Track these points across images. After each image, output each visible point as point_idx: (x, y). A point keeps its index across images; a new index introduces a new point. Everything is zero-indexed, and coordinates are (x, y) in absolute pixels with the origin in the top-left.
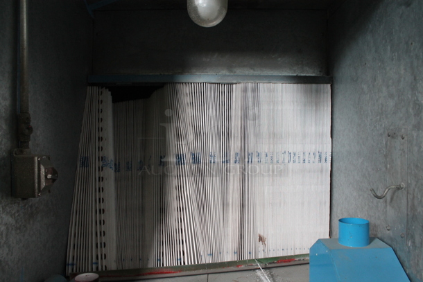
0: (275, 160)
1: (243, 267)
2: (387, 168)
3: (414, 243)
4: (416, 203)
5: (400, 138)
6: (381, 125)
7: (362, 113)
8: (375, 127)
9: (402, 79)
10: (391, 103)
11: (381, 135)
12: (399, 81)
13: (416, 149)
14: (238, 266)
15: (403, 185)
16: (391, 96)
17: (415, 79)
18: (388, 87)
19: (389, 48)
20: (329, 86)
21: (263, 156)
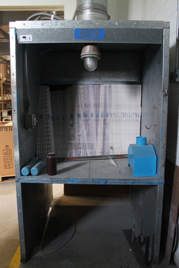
0: (117, 116)
1: (104, 158)
4: (158, 130)
5: (156, 109)
8: (151, 104)
13: (159, 113)
15: (156, 125)
20: (141, 85)
21: (113, 114)
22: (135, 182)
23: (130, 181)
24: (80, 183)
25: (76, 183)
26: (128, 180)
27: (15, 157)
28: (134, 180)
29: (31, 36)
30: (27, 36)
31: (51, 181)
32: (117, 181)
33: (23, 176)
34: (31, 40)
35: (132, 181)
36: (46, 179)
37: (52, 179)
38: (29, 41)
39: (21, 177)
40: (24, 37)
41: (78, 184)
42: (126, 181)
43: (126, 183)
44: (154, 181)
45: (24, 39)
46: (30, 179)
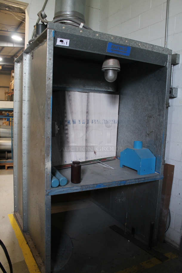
0: (100, 122)
1: (92, 163)
2: (147, 126)
3: (156, 146)
4: (158, 135)
5: (153, 118)
6: (145, 113)
7: (136, 108)
8: (143, 113)
9: (155, 101)
10: (150, 107)
11: (145, 116)
12: (154, 102)
13: (158, 121)
14: (90, 162)
15: (153, 131)
16: (150, 105)
17: (159, 102)
18: (149, 102)
19: (150, 91)
21: (96, 121)
22: (145, 180)
23: (142, 179)
24: (105, 187)
25: (103, 188)
26: (141, 178)
27: (47, 168)
28: (144, 178)
29: (68, 41)
30: (65, 41)
31: (81, 189)
32: (133, 181)
33: (53, 188)
34: (68, 45)
35: (143, 179)
36: (76, 188)
37: (83, 187)
38: (66, 45)
39: (51, 189)
40: (61, 41)
41: (104, 188)
42: (140, 180)
43: (139, 181)
44: (157, 177)
45: (61, 43)
46: (60, 190)
